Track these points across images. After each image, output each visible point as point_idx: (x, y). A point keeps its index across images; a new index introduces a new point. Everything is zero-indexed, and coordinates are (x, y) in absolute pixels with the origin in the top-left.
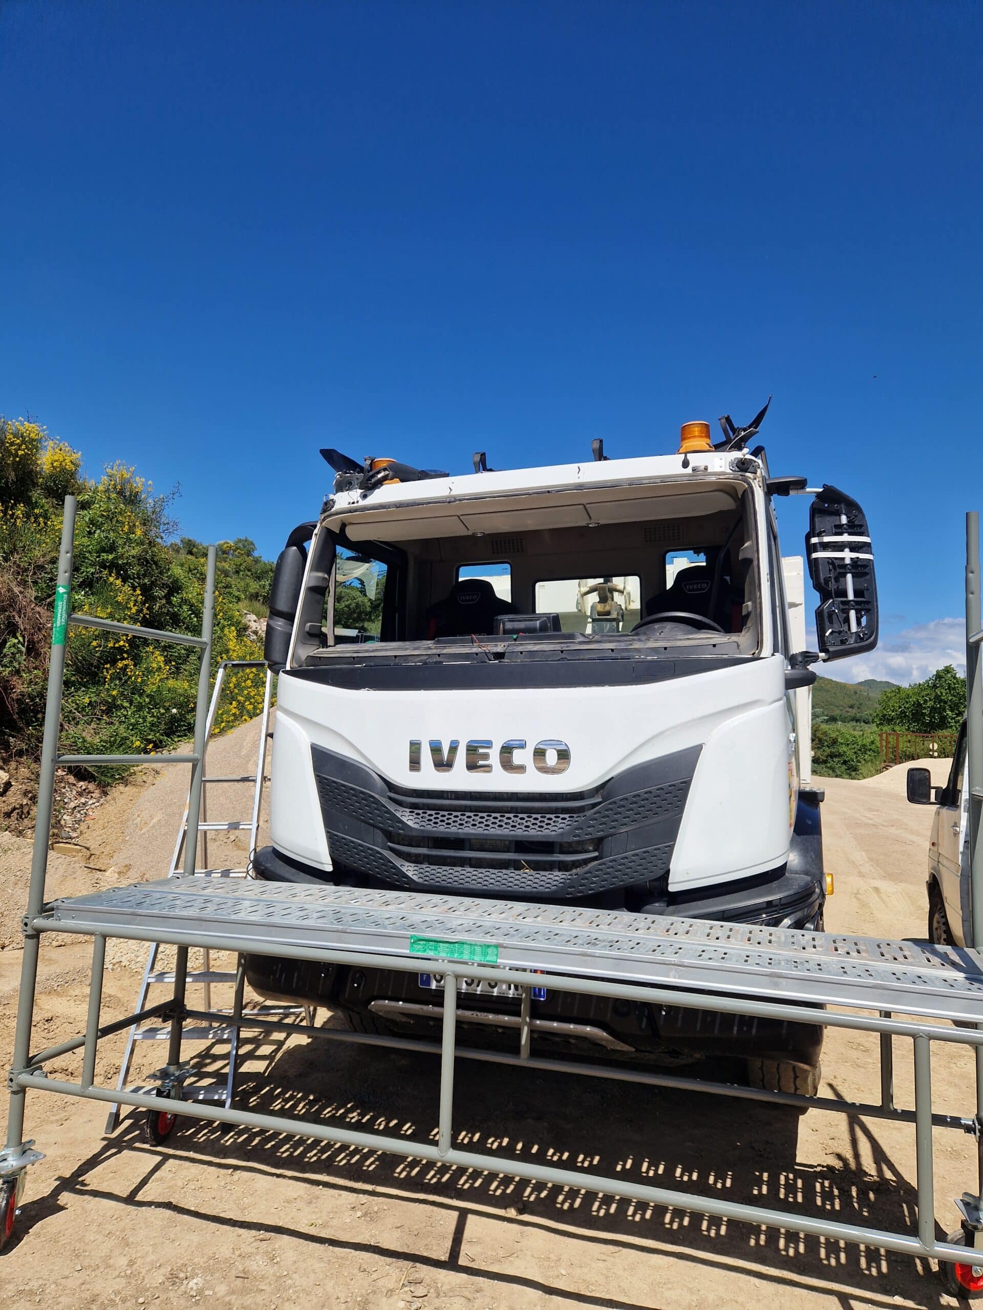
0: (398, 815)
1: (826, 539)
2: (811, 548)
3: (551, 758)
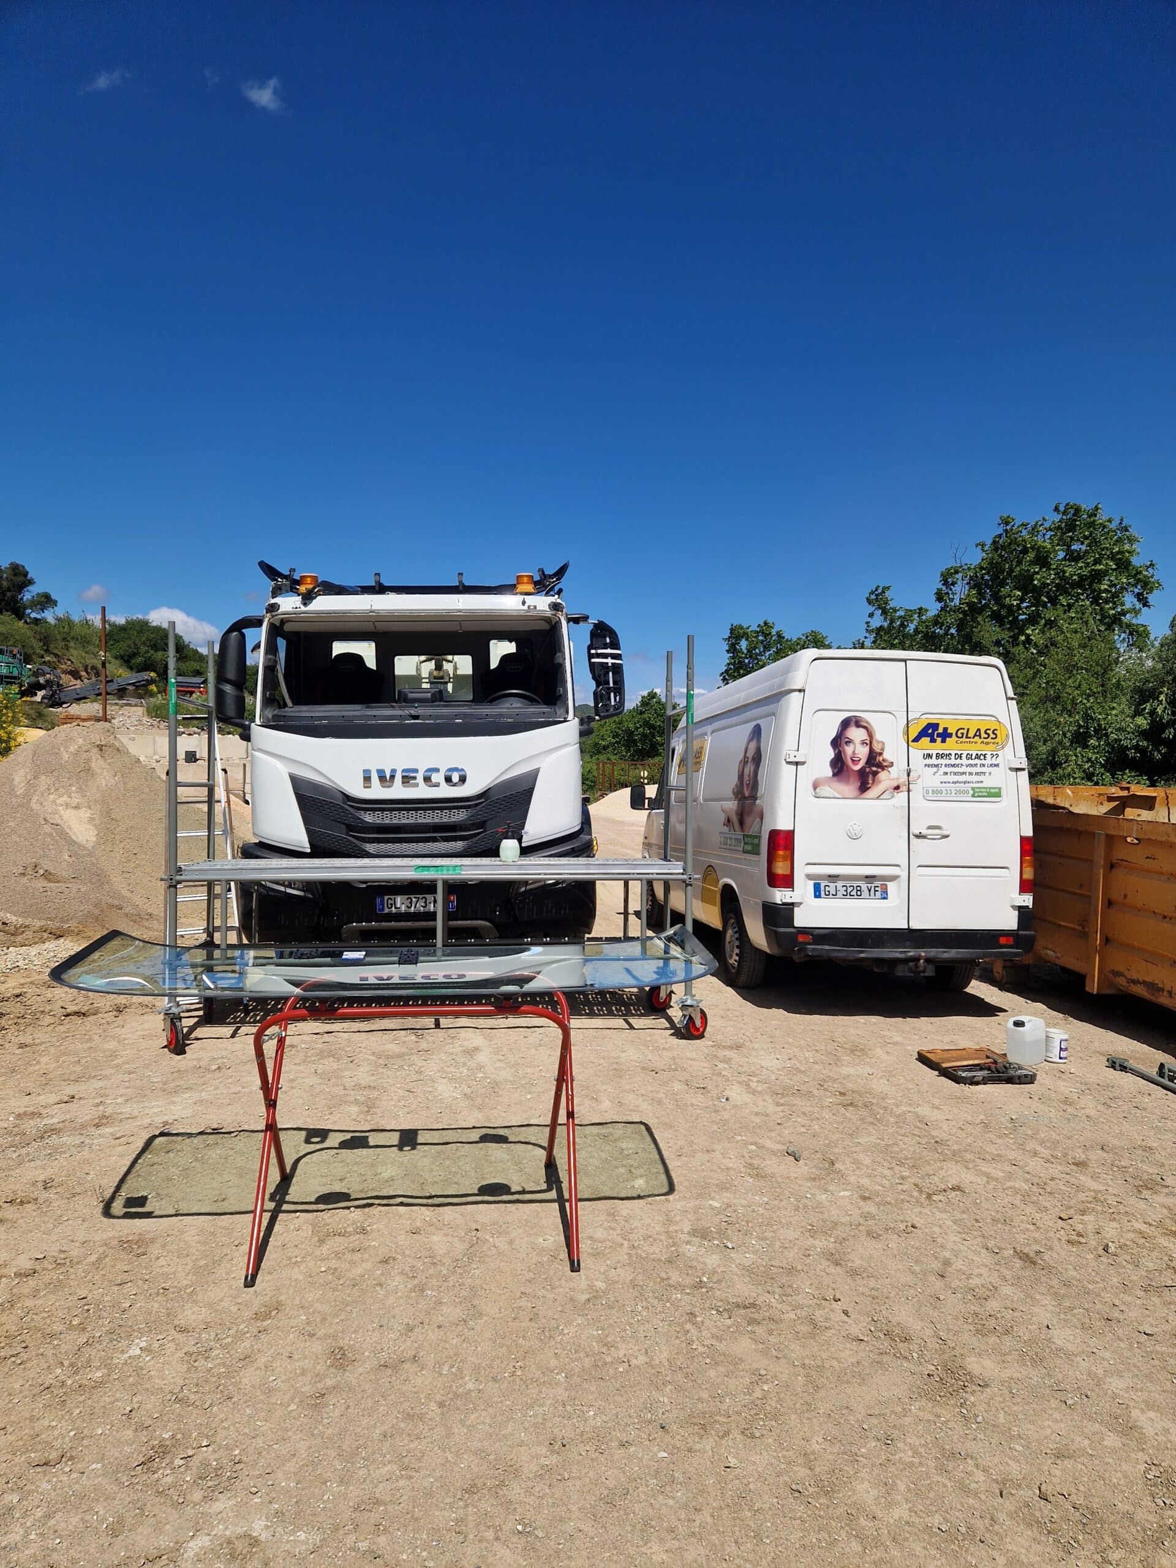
0: (358, 815)
1: (600, 651)
2: (591, 656)
3: (455, 778)
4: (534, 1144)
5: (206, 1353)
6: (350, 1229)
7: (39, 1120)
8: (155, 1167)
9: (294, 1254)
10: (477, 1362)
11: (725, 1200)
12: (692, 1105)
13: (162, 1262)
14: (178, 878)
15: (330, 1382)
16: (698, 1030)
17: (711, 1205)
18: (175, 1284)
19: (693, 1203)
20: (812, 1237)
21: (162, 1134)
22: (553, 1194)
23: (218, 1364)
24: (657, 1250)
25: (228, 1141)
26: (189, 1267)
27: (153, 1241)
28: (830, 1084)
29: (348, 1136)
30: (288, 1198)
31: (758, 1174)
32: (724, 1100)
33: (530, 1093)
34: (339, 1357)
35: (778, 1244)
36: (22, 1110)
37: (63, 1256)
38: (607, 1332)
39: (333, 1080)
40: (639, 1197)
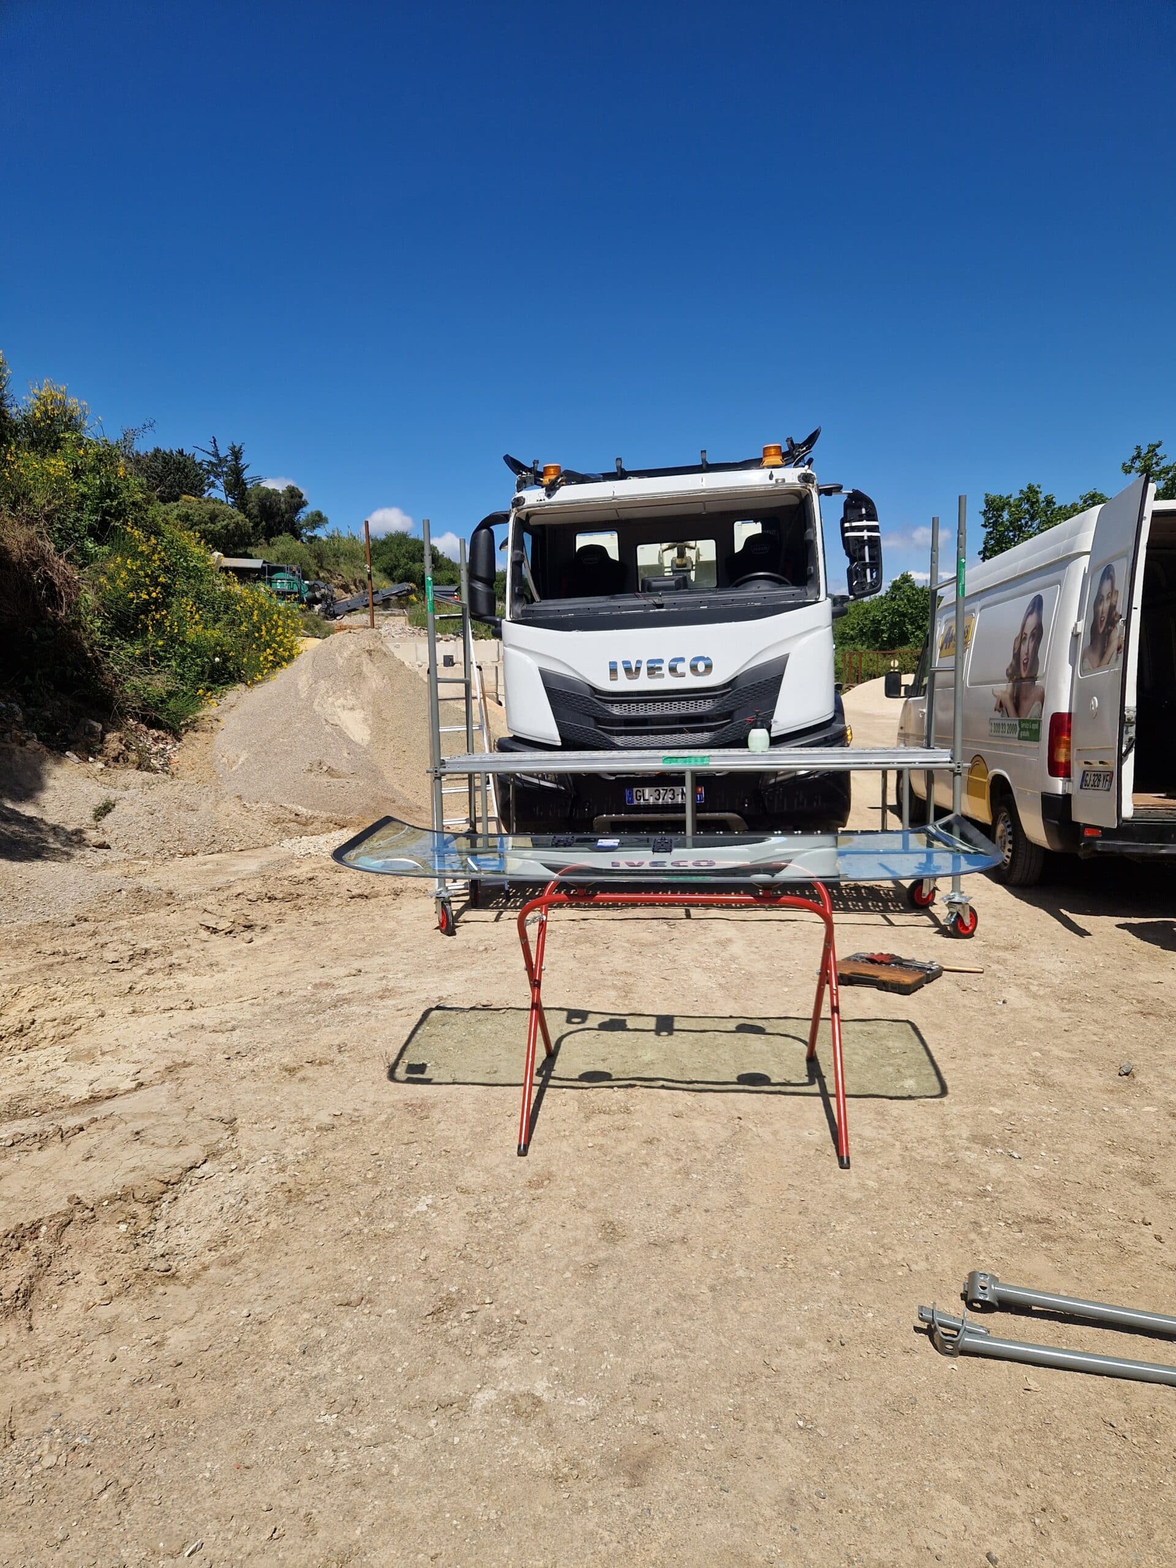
0: (605, 707)
1: (854, 524)
2: (844, 530)
3: (701, 667)
4: (794, 1038)
5: (486, 1215)
6: (614, 1108)
7: (332, 990)
8: (433, 1038)
9: (563, 1128)
10: (747, 1250)
11: (1008, 1107)
12: (964, 1006)
13: (442, 1126)
14: (442, 770)
15: (602, 1255)
16: (967, 928)
17: (992, 1112)
18: (455, 1147)
19: (971, 1109)
20: (1113, 1153)
21: (438, 1008)
22: (816, 1088)
23: (497, 1227)
24: (933, 1153)
25: (497, 1017)
26: (467, 1132)
27: (434, 1106)
28: (1125, 991)
29: (607, 1018)
30: (553, 1074)
31: (1045, 1083)
32: (1001, 1003)
33: (787, 986)
34: (609, 1230)
35: (1072, 1158)
36: (318, 981)
37: (356, 1114)
38: (882, 1233)
39: (591, 965)
40: (910, 1098)
